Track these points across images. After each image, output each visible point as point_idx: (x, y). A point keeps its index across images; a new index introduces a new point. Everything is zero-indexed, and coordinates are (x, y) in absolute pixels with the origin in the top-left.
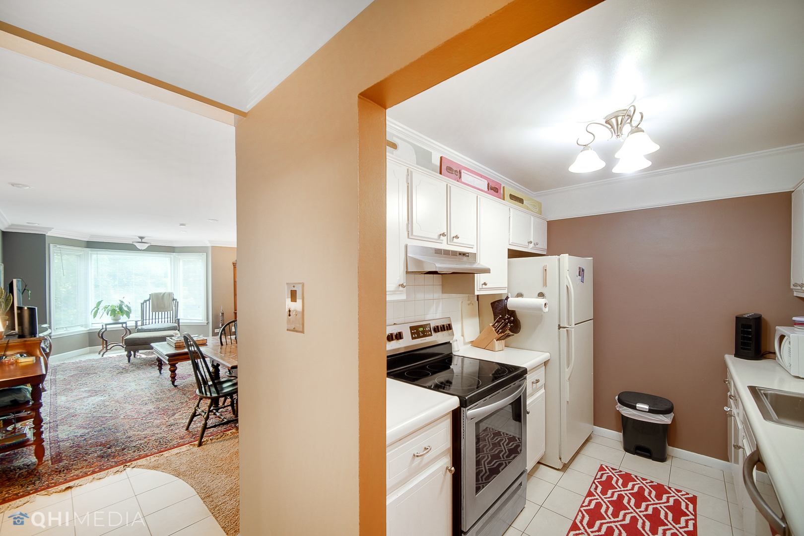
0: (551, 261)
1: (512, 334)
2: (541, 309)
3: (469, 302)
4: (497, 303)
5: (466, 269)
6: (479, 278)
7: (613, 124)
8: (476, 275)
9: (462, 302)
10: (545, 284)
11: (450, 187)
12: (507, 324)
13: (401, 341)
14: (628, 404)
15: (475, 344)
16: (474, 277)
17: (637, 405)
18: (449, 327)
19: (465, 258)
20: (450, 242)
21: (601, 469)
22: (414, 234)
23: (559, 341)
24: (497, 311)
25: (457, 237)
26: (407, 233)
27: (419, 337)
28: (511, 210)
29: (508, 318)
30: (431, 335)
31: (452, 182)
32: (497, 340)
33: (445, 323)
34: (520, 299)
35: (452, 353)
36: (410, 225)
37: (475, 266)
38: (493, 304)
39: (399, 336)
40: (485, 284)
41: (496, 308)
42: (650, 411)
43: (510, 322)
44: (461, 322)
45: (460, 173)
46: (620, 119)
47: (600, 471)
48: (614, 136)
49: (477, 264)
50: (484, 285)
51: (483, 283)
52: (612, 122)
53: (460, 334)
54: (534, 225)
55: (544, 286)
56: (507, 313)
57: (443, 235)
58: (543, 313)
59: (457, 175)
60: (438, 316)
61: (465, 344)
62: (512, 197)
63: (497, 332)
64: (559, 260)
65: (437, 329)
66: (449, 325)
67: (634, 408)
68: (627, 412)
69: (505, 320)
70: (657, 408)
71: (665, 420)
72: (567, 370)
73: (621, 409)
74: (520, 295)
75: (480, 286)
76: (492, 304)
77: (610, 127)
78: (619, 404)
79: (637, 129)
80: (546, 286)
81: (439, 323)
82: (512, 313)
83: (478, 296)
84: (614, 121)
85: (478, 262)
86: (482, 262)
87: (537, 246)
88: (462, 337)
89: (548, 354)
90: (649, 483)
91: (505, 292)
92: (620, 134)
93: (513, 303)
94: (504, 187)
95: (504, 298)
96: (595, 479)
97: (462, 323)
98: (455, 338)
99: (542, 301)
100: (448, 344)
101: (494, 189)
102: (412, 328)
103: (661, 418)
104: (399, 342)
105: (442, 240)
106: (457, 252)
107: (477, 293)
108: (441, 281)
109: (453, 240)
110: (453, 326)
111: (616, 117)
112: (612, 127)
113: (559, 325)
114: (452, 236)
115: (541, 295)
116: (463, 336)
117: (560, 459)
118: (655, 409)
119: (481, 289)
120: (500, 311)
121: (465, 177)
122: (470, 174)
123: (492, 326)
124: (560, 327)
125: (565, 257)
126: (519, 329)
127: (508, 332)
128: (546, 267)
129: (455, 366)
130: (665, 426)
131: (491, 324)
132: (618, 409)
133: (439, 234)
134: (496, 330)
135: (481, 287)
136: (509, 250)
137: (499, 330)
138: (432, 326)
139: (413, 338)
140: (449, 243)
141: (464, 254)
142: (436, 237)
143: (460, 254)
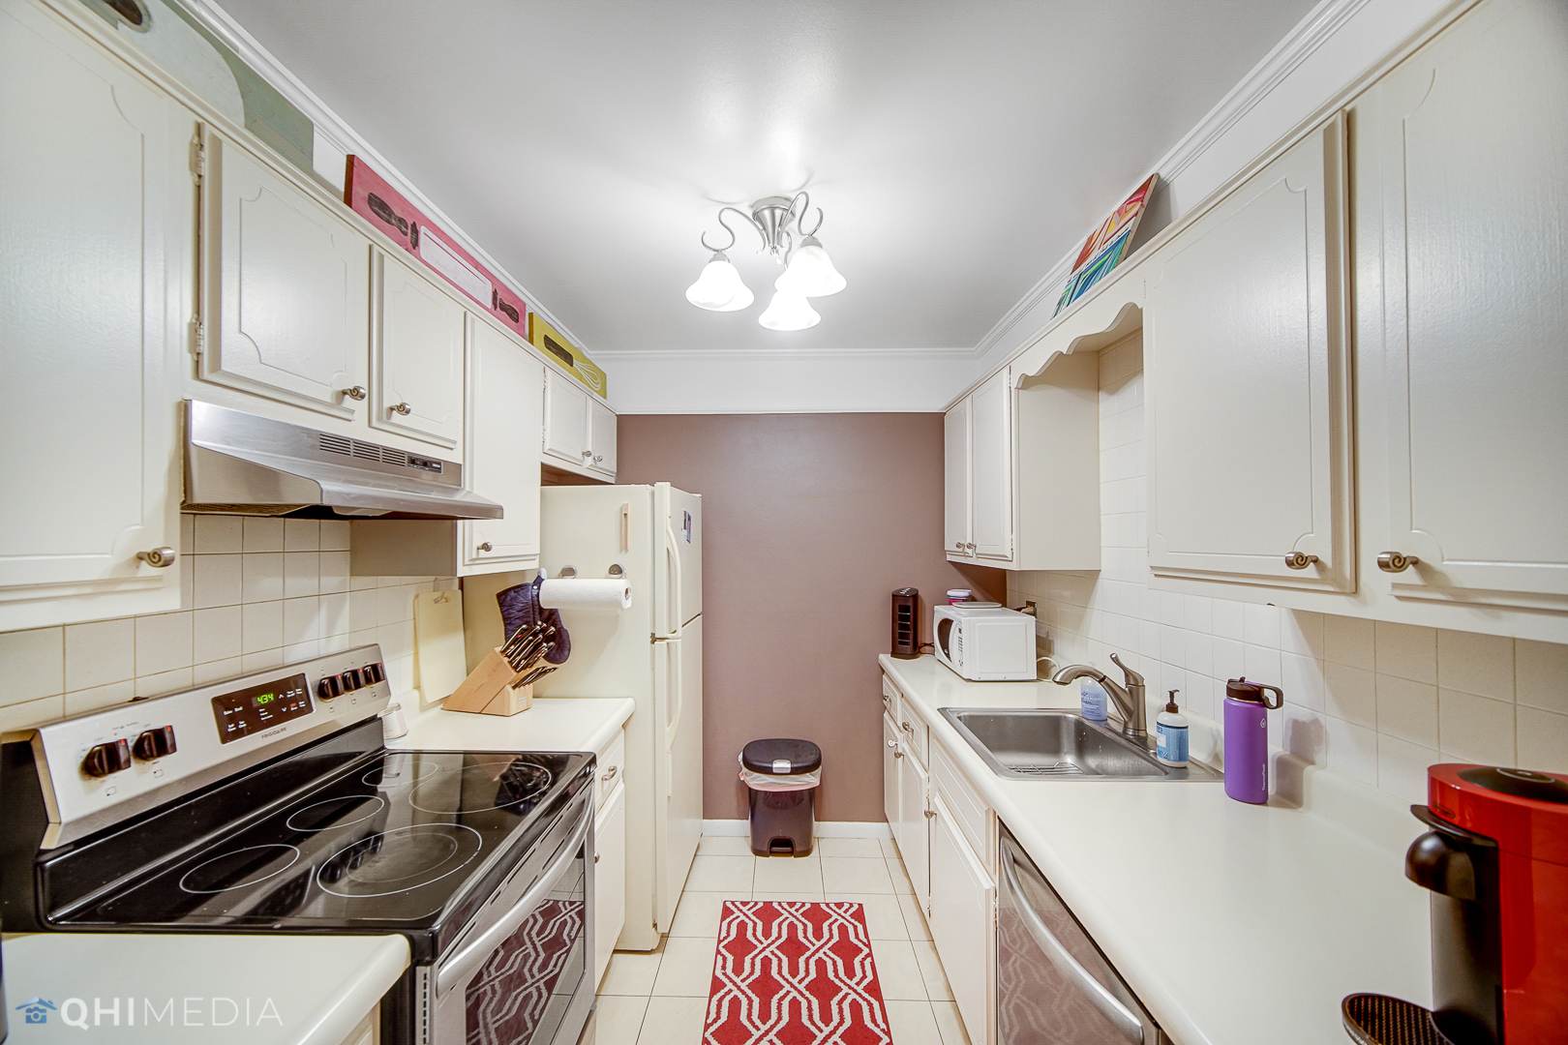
0: (636, 495)
1: (550, 666)
2: (617, 604)
3: (437, 595)
4: (512, 594)
5: (432, 505)
6: (470, 533)
7: (765, 220)
8: (460, 522)
9: (417, 596)
10: (624, 547)
11: (381, 257)
12: (541, 643)
13: (163, 761)
14: (760, 767)
15: (452, 704)
16: (455, 527)
17: (774, 766)
18: (375, 674)
19: (426, 475)
20: (379, 419)
21: (727, 912)
22: (224, 368)
23: (653, 669)
24: (514, 613)
25: (403, 409)
26: (188, 361)
27: (256, 725)
28: (548, 370)
29: (543, 630)
30: (309, 709)
31: (387, 243)
32: (514, 688)
33: (360, 662)
34: (568, 581)
35: (383, 748)
36: (205, 331)
37: (459, 497)
38: (502, 597)
39: (156, 744)
40: (486, 547)
41: (511, 606)
42: (795, 771)
43: (547, 639)
44: (412, 652)
45: (415, 231)
46: (778, 213)
47: (723, 919)
48: (768, 248)
49: (464, 492)
50: (482, 552)
51: (480, 544)
52: (764, 216)
53: (409, 683)
54: (593, 416)
55: (621, 551)
56: (537, 616)
57: (355, 393)
58: (619, 611)
59: (406, 234)
60: (336, 644)
61: (425, 707)
62: (550, 344)
63: (515, 668)
64: (653, 493)
65: (329, 689)
66: (375, 667)
67: (769, 771)
68: (758, 782)
69: (535, 635)
70: (803, 762)
71: (810, 780)
72: (668, 729)
73: (748, 778)
74: (569, 572)
75: (471, 553)
76: (499, 596)
77: (761, 228)
78: (745, 770)
79: (811, 241)
80: (627, 550)
81: (338, 668)
82: (551, 617)
83: (461, 580)
84: (767, 213)
85: (467, 488)
86: (476, 489)
87: (599, 464)
88: (416, 692)
89: (630, 701)
90: (800, 908)
91: (534, 565)
92: (778, 247)
93: (553, 592)
94: (531, 315)
95: (531, 581)
96: (720, 942)
97: (416, 654)
98: (393, 701)
99: (618, 584)
100: (372, 723)
101: (509, 310)
102: (221, 703)
103: (806, 779)
104: (156, 767)
105: (352, 412)
106: (402, 453)
107: (462, 572)
108: (348, 538)
109: (389, 416)
110: (389, 669)
111: (773, 209)
112: (764, 229)
113: (653, 635)
114: (387, 404)
115: (616, 570)
116: (418, 687)
117: (655, 925)
118: (799, 765)
119: (474, 561)
120: (521, 614)
121: (428, 245)
122: (445, 246)
123: (502, 652)
124: (654, 639)
125: (664, 488)
126: (566, 653)
127: (542, 663)
128: (626, 509)
129: (394, 784)
130: (812, 792)
131: (499, 649)
132: (742, 779)
133: (341, 389)
134: (511, 662)
135: (474, 556)
136: (544, 466)
137: (520, 661)
138: (311, 681)
139: (226, 737)
140: (375, 423)
141: (426, 463)
142: (328, 398)
143: (413, 461)
